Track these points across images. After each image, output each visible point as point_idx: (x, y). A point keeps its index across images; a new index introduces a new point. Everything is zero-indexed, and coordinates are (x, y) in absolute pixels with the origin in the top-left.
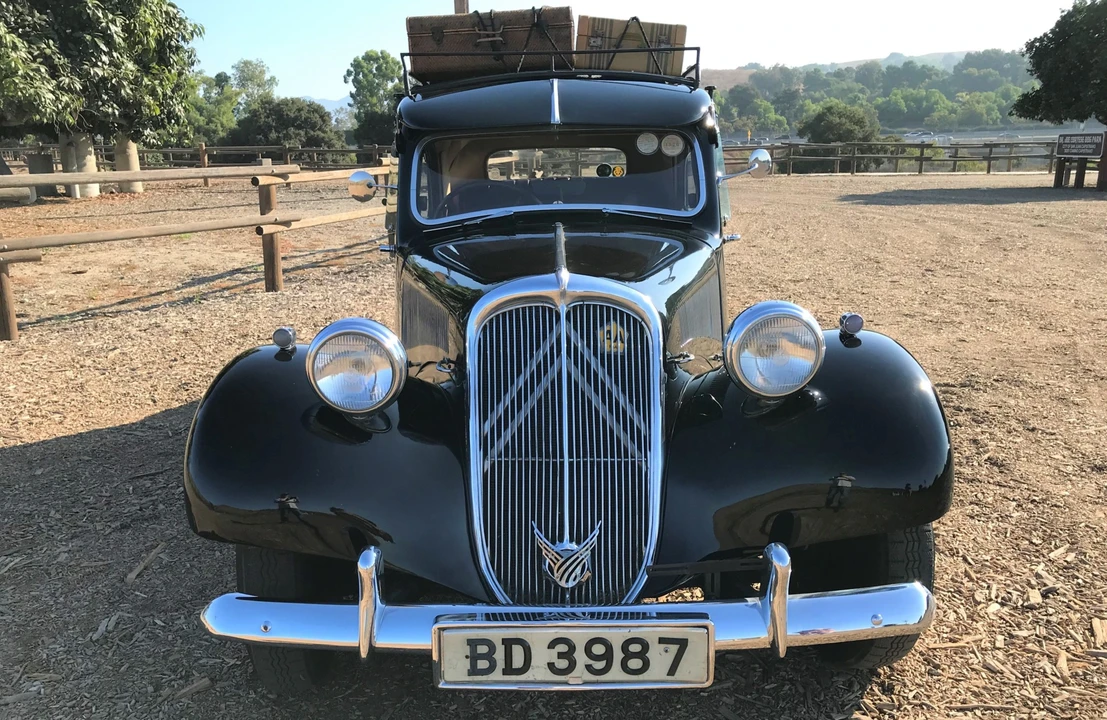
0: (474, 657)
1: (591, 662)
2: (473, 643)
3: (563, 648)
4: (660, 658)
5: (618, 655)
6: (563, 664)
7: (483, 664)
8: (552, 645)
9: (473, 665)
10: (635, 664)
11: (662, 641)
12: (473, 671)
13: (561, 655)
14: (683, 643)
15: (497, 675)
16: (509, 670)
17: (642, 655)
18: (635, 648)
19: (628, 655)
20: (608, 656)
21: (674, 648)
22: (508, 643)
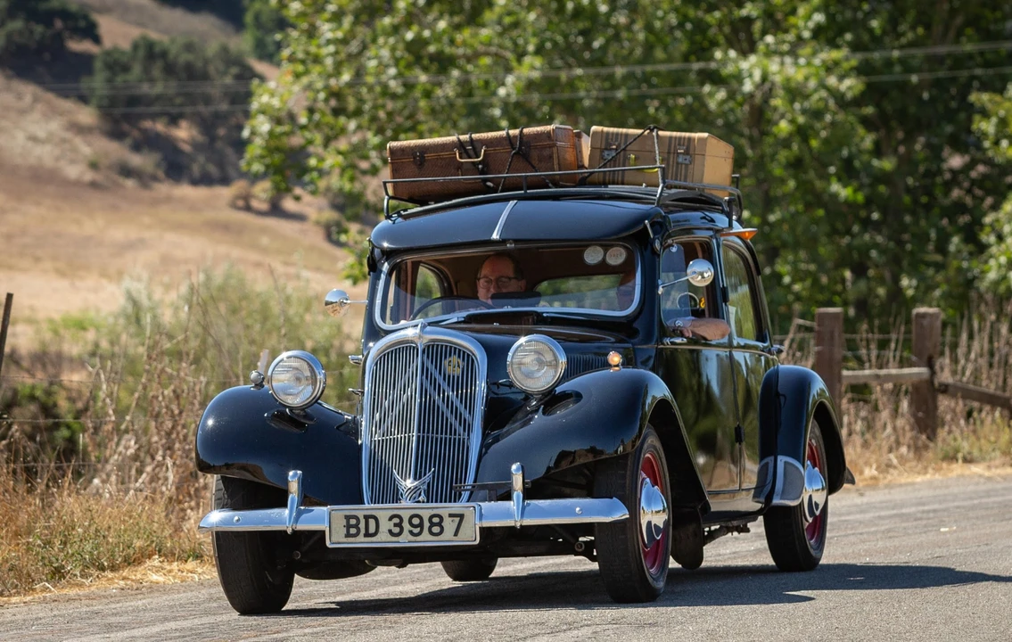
0: (348, 526)
1: (412, 529)
2: (348, 518)
3: (396, 520)
4: (449, 525)
5: (427, 524)
6: (396, 530)
7: (353, 531)
8: (391, 519)
9: (348, 531)
10: (436, 529)
11: (451, 515)
12: (348, 535)
13: (395, 525)
14: (461, 516)
15: (361, 538)
16: (367, 535)
17: (440, 524)
18: (436, 520)
19: (432, 524)
20: (421, 525)
21: (457, 519)
22: (367, 518)
